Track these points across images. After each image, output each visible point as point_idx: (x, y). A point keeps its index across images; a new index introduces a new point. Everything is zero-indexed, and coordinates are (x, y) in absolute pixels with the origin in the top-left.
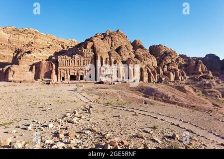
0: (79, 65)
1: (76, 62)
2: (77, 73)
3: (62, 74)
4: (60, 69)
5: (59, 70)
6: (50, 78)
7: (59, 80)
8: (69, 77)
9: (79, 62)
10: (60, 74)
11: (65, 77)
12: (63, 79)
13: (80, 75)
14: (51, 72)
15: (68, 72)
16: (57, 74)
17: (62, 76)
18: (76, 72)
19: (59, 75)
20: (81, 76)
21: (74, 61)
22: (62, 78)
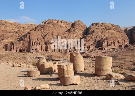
2: (22, 49)
4: (15, 47)
6: (11, 51)
8: (19, 50)
9: (23, 44)
12: (16, 51)
14: (11, 48)
15: (18, 48)
16: (14, 49)
17: (16, 50)
20: (24, 50)
21: (21, 43)
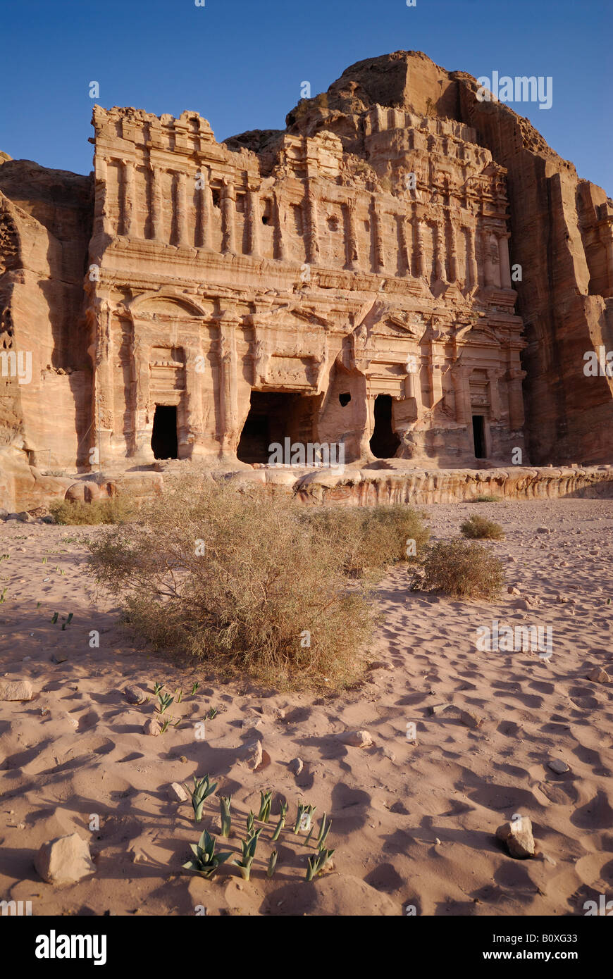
0: (362, 265)
1: (319, 218)
2: (343, 371)
3: (149, 357)
4: (127, 293)
5: (108, 301)
7: (109, 449)
9: (358, 227)
10: (127, 358)
11: (199, 416)
12: (170, 435)
13: (375, 388)
15: (234, 342)
17: (156, 387)
18: (328, 350)
19: (109, 376)
20: (384, 403)
21: (302, 211)
22: (145, 429)
